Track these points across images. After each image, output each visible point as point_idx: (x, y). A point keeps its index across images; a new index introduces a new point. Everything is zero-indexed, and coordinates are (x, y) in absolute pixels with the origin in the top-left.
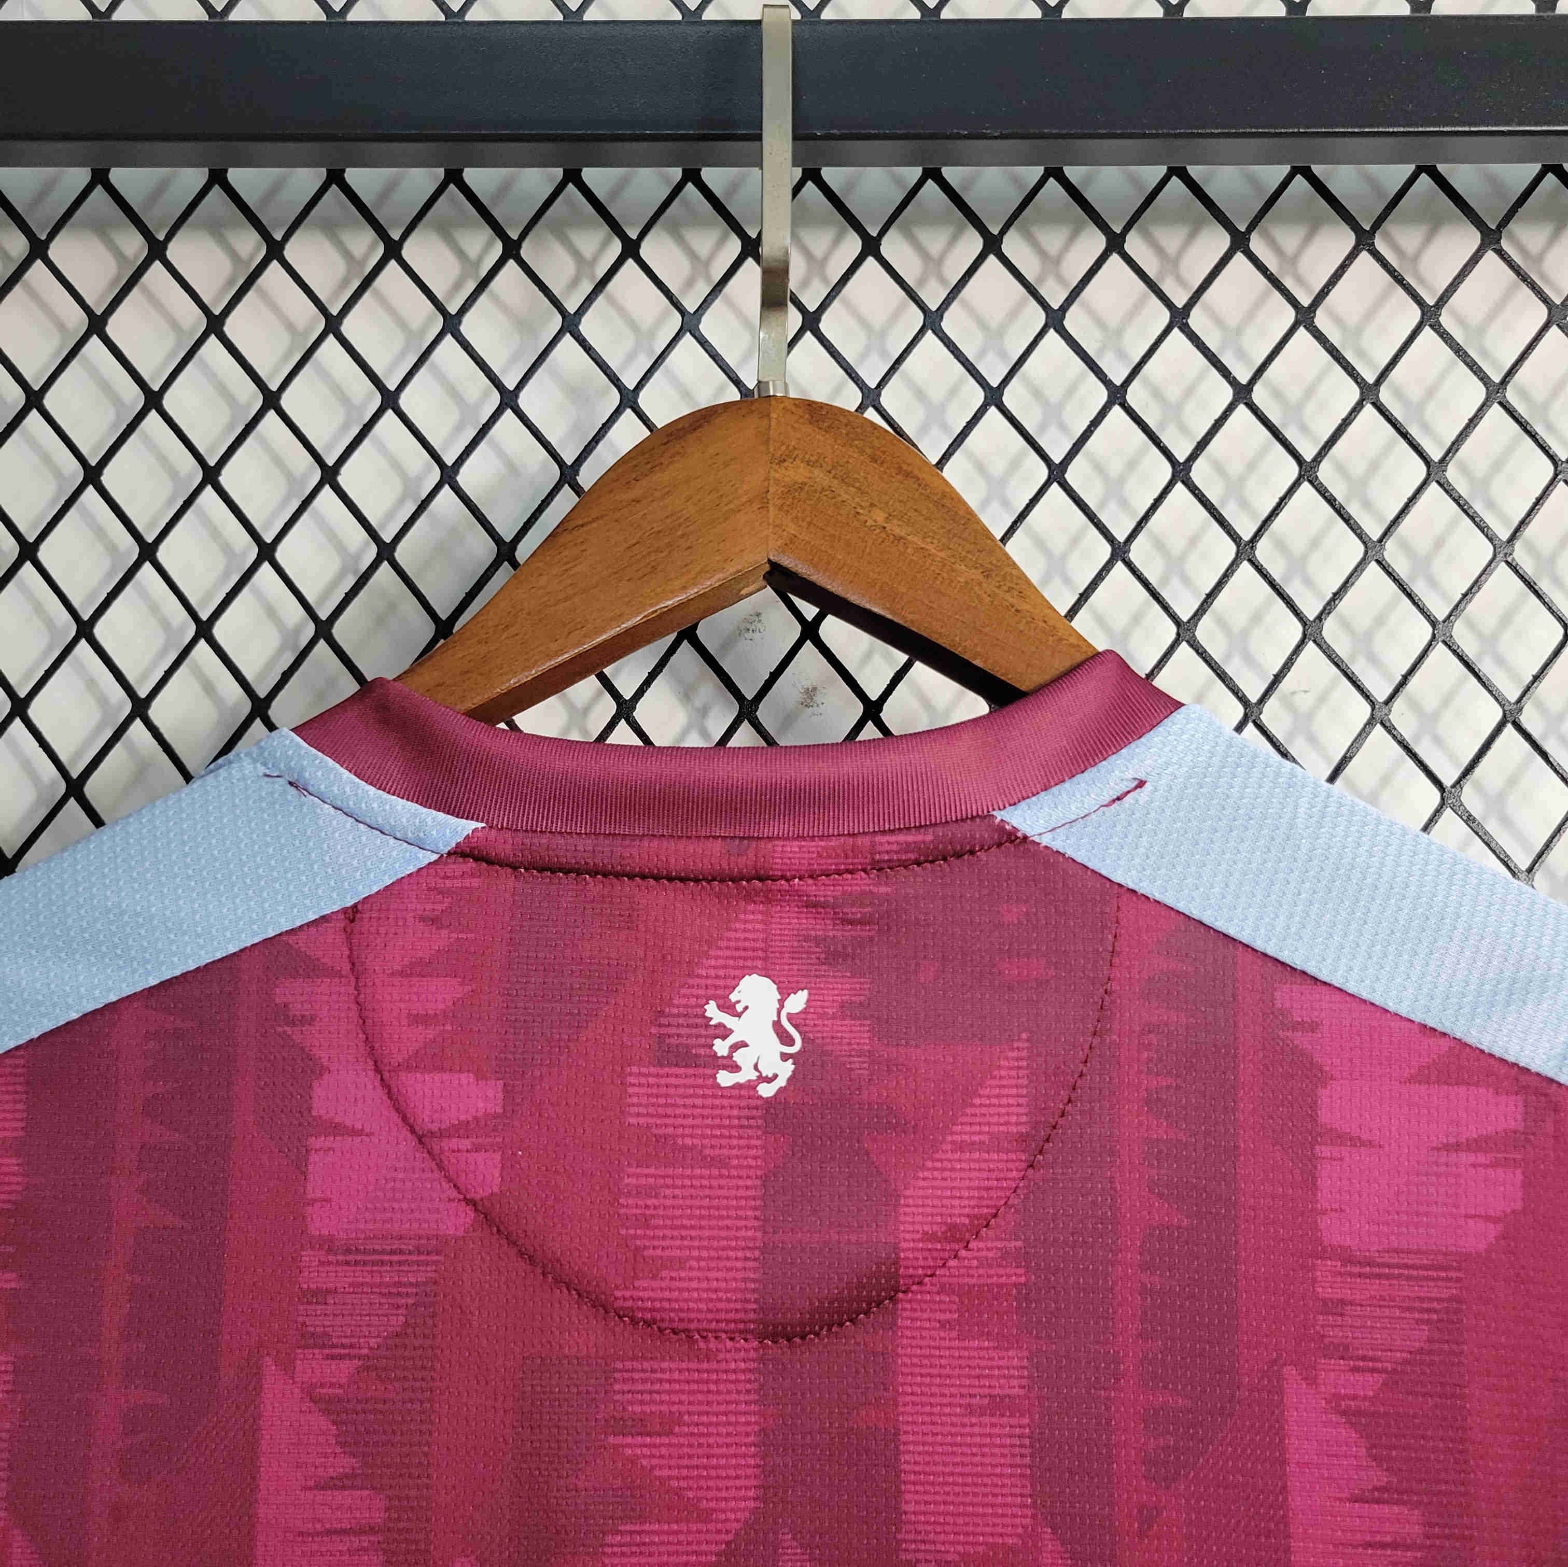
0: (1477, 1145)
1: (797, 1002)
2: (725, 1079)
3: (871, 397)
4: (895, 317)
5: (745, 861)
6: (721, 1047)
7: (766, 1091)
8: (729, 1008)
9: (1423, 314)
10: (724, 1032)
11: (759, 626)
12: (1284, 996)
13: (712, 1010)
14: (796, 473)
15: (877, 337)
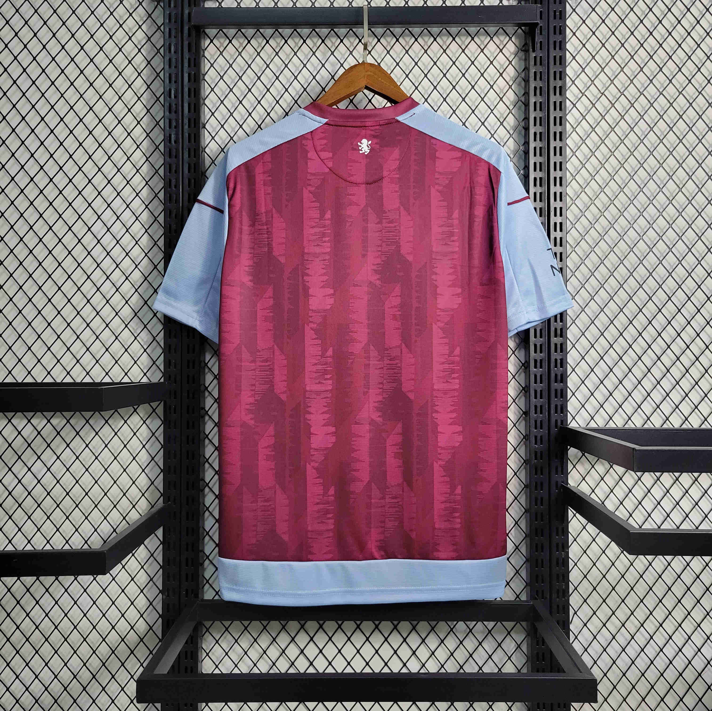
0: (456, 158)
1: (370, 142)
2: (361, 152)
4: (383, 52)
5: (363, 124)
6: (360, 148)
7: (366, 153)
8: (361, 143)
10: (360, 146)
12: (432, 141)
13: (359, 144)
14: (369, 73)
15: (380, 55)
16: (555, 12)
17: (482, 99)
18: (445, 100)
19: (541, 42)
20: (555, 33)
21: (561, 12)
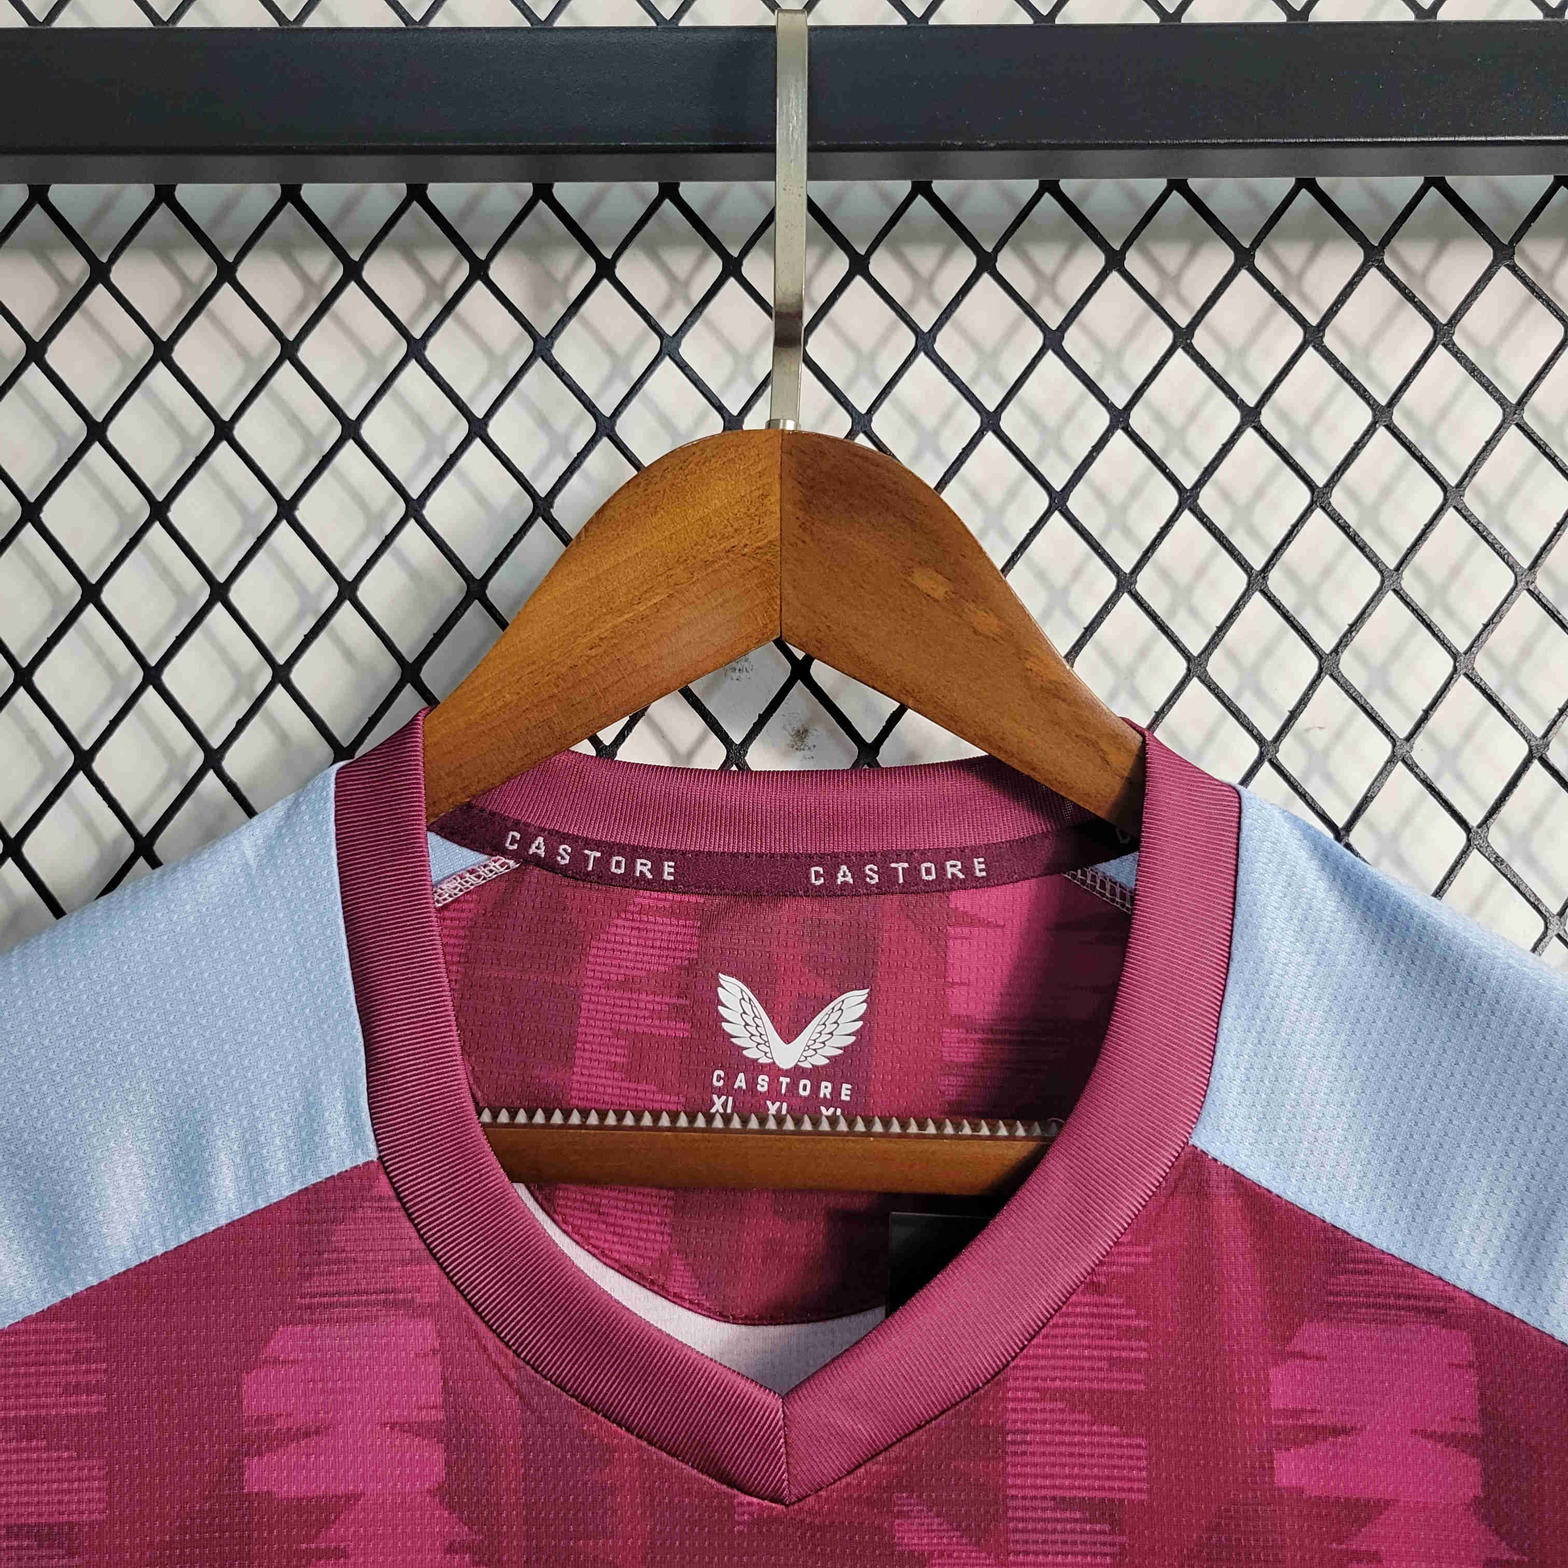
3: (862, 423)
4: (885, 339)
9: (1436, 333)
11: (747, 674)
15: (865, 360)
18: (1328, 664)
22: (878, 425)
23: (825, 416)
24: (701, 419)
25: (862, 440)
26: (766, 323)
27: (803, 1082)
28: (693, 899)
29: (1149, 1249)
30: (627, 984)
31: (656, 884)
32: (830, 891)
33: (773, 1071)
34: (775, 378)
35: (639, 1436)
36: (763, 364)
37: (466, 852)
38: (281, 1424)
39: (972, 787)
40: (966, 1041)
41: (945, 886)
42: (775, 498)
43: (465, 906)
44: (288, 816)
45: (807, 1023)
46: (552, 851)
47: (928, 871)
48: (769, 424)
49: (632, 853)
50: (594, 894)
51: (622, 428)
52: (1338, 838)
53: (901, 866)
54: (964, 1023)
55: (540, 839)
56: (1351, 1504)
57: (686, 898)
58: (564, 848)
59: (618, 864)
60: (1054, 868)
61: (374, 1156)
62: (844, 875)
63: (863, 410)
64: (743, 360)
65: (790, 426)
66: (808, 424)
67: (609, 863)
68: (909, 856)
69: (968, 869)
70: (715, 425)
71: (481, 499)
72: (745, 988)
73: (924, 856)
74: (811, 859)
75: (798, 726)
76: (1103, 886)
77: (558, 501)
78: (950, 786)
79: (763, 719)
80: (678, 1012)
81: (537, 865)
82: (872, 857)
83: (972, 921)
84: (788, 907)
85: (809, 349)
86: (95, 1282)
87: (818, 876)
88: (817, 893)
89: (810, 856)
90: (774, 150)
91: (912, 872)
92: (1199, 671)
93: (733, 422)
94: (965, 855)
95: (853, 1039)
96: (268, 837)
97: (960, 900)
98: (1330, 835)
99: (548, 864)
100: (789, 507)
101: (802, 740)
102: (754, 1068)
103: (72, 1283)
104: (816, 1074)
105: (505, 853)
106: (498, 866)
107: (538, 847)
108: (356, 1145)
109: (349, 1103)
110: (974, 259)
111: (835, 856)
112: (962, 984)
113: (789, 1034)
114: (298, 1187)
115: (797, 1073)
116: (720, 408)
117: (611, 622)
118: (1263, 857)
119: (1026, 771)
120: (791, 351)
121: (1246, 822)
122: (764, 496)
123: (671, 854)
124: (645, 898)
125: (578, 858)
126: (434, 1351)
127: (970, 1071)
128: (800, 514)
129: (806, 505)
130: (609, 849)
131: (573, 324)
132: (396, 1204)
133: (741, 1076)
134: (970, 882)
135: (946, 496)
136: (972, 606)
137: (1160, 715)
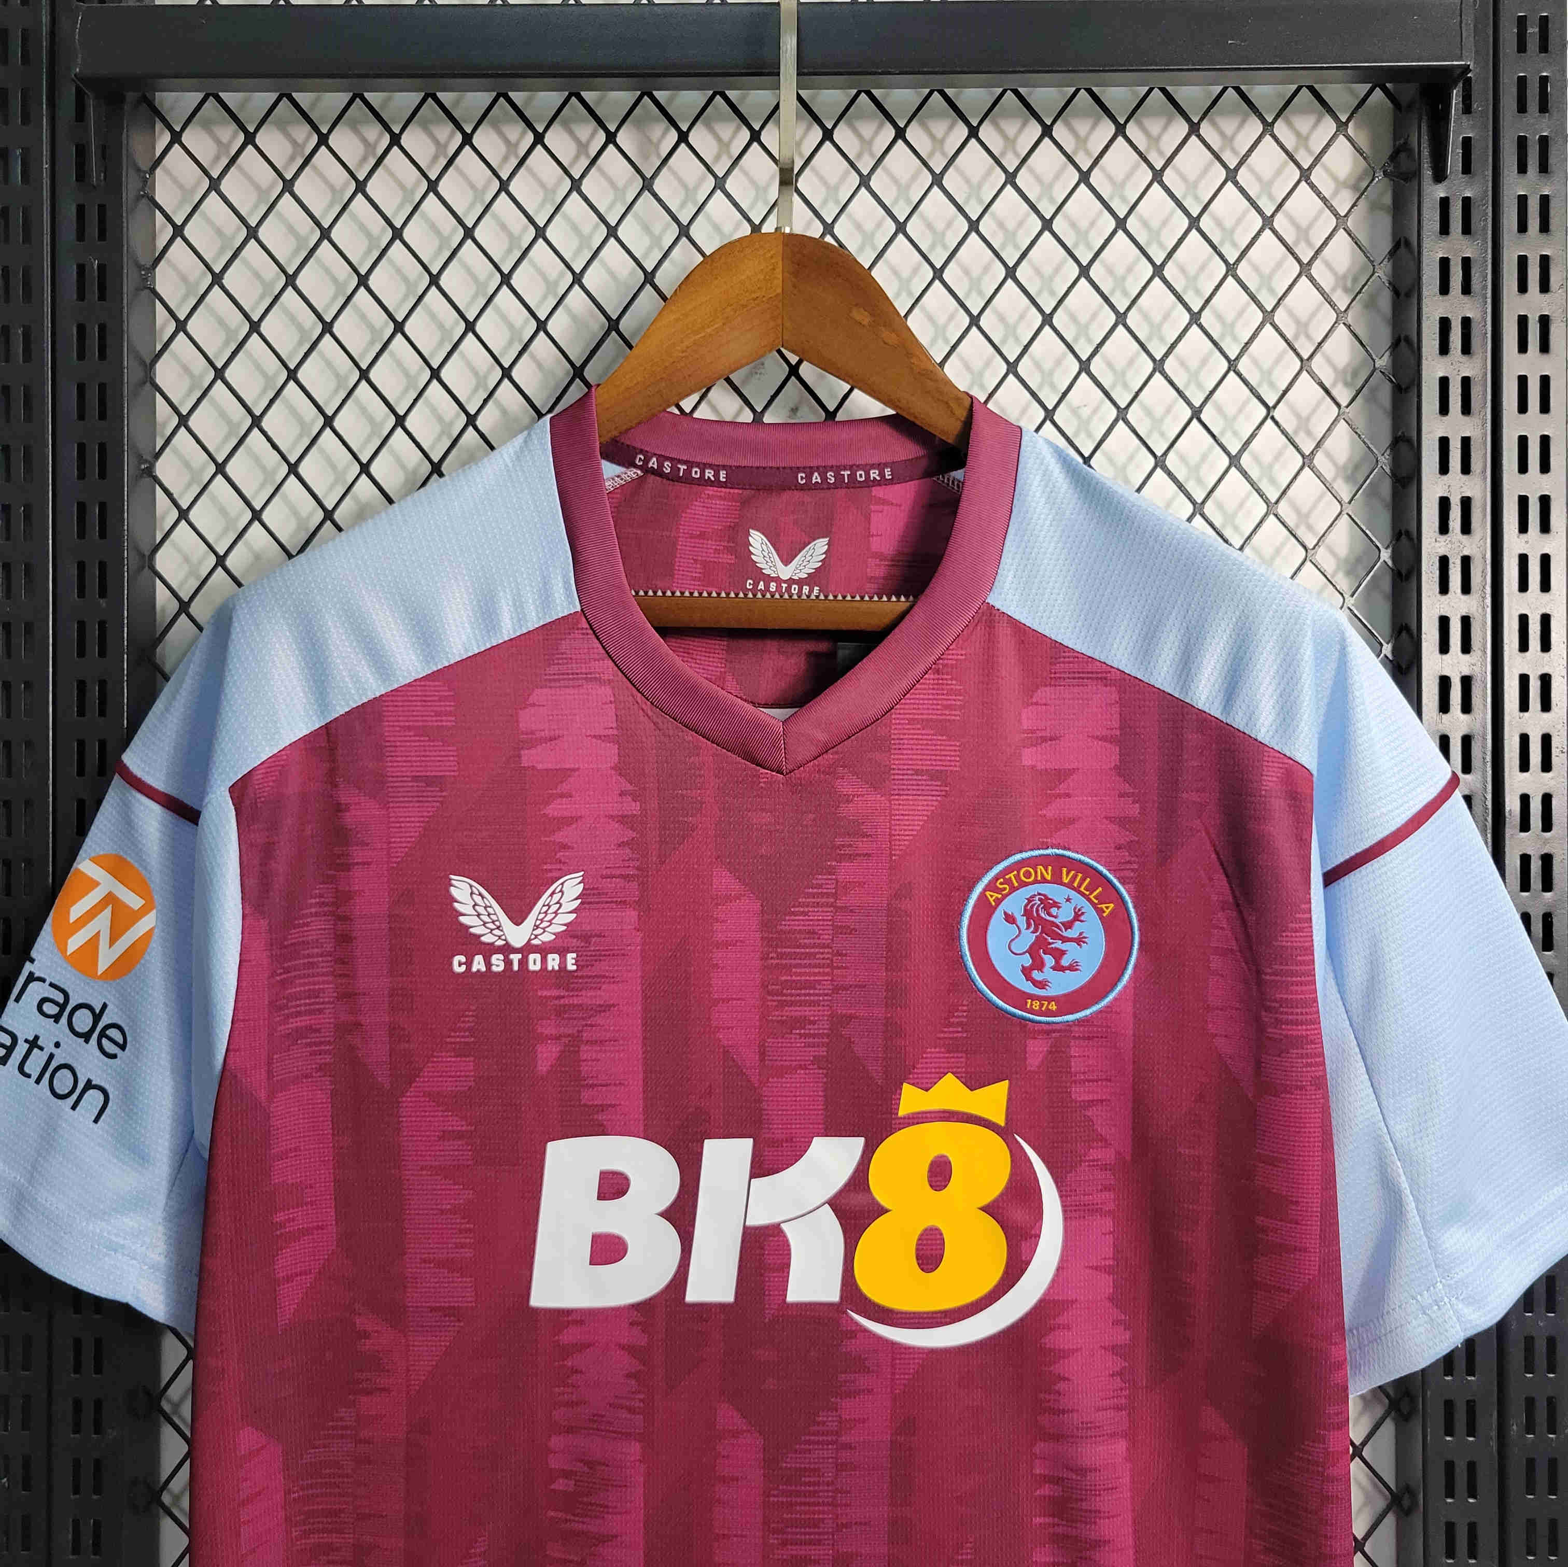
3: (828, 228)
9: (1153, 175)
11: (763, 371)
16: (1522, 22)
17: (1232, 365)
18: (1085, 366)
19: (1467, 142)
20: (1522, 108)
21: (1544, 22)
22: (837, 230)
23: (809, 224)
24: (738, 226)
25: (829, 239)
26: (775, 169)
27: (794, 586)
28: (736, 491)
29: (964, 652)
30: (702, 536)
31: (716, 483)
32: (809, 487)
33: (778, 580)
34: (779, 202)
35: (713, 742)
36: (773, 193)
37: (614, 466)
38: (538, 735)
39: (886, 432)
40: (880, 565)
41: (869, 483)
42: (779, 270)
43: (615, 496)
44: (525, 442)
45: (796, 556)
46: (661, 465)
47: (861, 476)
48: (776, 229)
49: (703, 467)
50: (684, 489)
51: (694, 232)
52: (1085, 463)
53: (846, 473)
54: (879, 556)
55: (654, 459)
56: (1058, 772)
57: (732, 491)
58: (667, 464)
59: (696, 472)
60: (928, 474)
61: (578, 609)
62: (816, 478)
63: (829, 221)
64: (760, 191)
65: (787, 230)
66: (798, 230)
67: (691, 472)
68: (851, 468)
69: (882, 474)
70: (746, 230)
71: (612, 274)
72: (765, 539)
73: (859, 467)
74: (799, 469)
75: (792, 405)
76: (953, 482)
77: (658, 274)
78: (873, 431)
79: (773, 398)
80: (729, 550)
81: (653, 473)
82: (832, 468)
83: (884, 502)
84: (786, 495)
85: (800, 185)
86: (447, 664)
87: (802, 478)
88: (802, 488)
89: (798, 468)
90: (778, 74)
91: (852, 477)
92: (1013, 370)
93: (756, 228)
94: (881, 467)
95: (820, 564)
96: (516, 453)
97: (877, 492)
98: (1080, 460)
99: (658, 473)
100: (786, 274)
101: (795, 414)
102: (768, 579)
103: (436, 665)
104: (801, 582)
105: (636, 466)
106: (633, 473)
107: (653, 463)
108: (570, 603)
109: (565, 583)
110: (893, 131)
111: (811, 468)
112: (878, 535)
113: (786, 561)
114: (542, 623)
115: (791, 581)
116: (749, 220)
117: (694, 337)
118: (1031, 461)
119: (912, 419)
120: (789, 187)
121: (1023, 443)
122: (774, 269)
123: (724, 467)
124: (710, 491)
125: (675, 469)
126: (611, 702)
127: (881, 581)
128: (794, 280)
129: (796, 274)
130: (690, 464)
131: (665, 170)
132: (590, 631)
133: (762, 583)
134: (883, 482)
135: (874, 273)
136: (883, 329)
137: (991, 395)
